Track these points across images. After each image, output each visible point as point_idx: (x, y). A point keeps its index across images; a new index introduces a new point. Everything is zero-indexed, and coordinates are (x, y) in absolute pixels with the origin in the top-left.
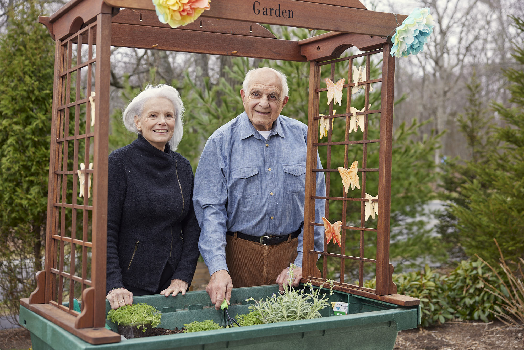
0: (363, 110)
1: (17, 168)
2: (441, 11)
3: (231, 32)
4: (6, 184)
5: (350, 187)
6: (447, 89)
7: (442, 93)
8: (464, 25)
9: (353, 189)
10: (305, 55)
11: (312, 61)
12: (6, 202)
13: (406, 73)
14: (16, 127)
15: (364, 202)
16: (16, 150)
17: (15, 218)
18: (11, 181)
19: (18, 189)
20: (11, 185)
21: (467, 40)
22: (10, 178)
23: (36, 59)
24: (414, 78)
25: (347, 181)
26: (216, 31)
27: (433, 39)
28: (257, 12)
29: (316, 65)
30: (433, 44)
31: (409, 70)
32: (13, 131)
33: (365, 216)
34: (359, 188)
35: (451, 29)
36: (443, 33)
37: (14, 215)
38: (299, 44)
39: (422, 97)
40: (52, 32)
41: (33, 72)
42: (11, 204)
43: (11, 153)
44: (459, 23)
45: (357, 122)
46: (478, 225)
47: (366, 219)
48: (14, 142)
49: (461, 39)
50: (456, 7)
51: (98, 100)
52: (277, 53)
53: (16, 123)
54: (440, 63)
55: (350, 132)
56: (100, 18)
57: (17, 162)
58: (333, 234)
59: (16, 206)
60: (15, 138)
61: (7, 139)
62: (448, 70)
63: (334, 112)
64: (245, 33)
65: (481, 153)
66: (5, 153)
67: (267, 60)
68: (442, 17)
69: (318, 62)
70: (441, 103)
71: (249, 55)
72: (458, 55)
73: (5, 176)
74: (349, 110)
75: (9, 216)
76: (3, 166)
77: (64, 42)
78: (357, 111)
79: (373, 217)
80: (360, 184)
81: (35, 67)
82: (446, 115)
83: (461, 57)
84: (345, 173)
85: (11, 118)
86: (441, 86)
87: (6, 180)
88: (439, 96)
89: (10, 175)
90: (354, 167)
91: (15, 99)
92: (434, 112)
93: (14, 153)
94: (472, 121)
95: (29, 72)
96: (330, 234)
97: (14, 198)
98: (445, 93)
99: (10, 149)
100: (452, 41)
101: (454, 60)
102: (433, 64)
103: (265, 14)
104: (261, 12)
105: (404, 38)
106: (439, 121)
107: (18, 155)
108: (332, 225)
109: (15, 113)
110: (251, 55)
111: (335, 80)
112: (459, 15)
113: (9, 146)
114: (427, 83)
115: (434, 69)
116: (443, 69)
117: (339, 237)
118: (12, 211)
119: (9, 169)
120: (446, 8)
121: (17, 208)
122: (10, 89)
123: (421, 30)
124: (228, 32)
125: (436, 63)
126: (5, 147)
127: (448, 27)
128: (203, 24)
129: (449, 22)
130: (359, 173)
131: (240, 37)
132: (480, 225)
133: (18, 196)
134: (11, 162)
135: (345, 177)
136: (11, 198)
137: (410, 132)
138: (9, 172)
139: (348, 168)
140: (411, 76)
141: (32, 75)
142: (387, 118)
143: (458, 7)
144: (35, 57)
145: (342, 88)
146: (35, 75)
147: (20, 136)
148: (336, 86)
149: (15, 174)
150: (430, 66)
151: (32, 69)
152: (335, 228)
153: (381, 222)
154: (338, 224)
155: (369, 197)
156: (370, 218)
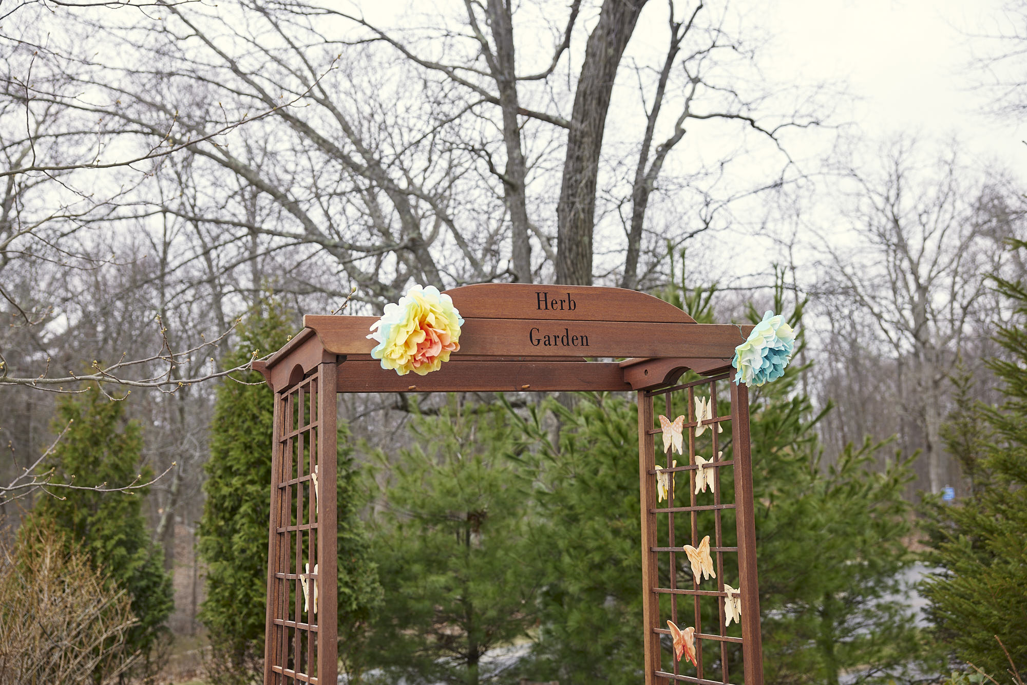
0: (711, 461)
1: (255, 549)
2: (914, 254)
4: (240, 574)
5: (702, 575)
6: (938, 377)
7: (930, 383)
8: (955, 273)
9: (707, 578)
10: (630, 381)
11: (639, 390)
12: (240, 601)
13: (868, 356)
14: (251, 488)
15: (723, 598)
16: (252, 522)
17: (253, 625)
18: (246, 569)
19: (256, 581)
20: (246, 575)
21: (964, 297)
22: (245, 564)
24: (883, 362)
25: (697, 567)
27: (907, 299)
28: (536, 342)
29: (646, 396)
30: (908, 306)
31: (873, 349)
32: (248, 494)
34: (714, 575)
35: (935, 282)
36: (923, 289)
37: (251, 621)
38: (617, 367)
39: (900, 390)
40: (270, 381)
42: (246, 604)
43: (245, 527)
44: (948, 270)
45: (705, 478)
46: (971, 614)
47: (727, 624)
48: (250, 511)
49: (954, 296)
50: (939, 247)
51: (321, 479)
52: (588, 382)
53: (252, 482)
54: (923, 337)
55: (696, 492)
56: (321, 368)
57: (255, 539)
58: (684, 646)
59: (255, 606)
60: (250, 504)
61: (240, 506)
62: (938, 347)
63: (674, 462)
65: (986, 485)
66: (238, 527)
68: (918, 264)
69: (648, 391)
70: (932, 400)
72: (952, 321)
73: (237, 562)
74: (693, 460)
75: (244, 622)
76: (235, 547)
77: (284, 396)
78: (705, 462)
79: (737, 621)
82: (942, 419)
83: (957, 323)
84: (693, 554)
85: (245, 475)
86: (927, 372)
87: (240, 568)
88: (927, 389)
89: (246, 560)
90: (704, 544)
91: (250, 447)
92: (922, 413)
93: (249, 527)
94: (965, 434)
96: (680, 647)
97: (252, 594)
98: (936, 383)
99: (244, 520)
100: (939, 299)
101: (945, 328)
102: (913, 340)
103: (548, 343)
104: (542, 342)
105: (750, 361)
106: (931, 429)
107: (255, 530)
108: (681, 633)
109: (250, 466)
111: (672, 418)
112: (944, 260)
113: (242, 517)
114: (904, 369)
115: (914, 346)
116: (928, 345)
117: (693, 651)
118: (249, 615)
119: (243, 551)
120: (923, 249)
121: (256, 610)
122: (242, 433)
123: (772, 346)
124: (515, 360)
125: (916, 336)
126: (237, 517)
127: (930, 280)
129: (931, 271)
130: (712, 554)
131: (534, 365)
132: (974, 614)
133: (256, 591)
134: (247, 541)
135: (694, 559)
136: (246, 595)
137: (861, 458)
138: (243, 556)
139: (697, 546)
140: (875, 361)
143: (943, 247)
145: (681, 429)
147: (258, 500)
148: (674, 426)
149: (252, 557)
150: (907, 344)
152: (686, 638)
153: (746, 628)
154: (690, 630)
155: (729, 590)
156: (733, 621)
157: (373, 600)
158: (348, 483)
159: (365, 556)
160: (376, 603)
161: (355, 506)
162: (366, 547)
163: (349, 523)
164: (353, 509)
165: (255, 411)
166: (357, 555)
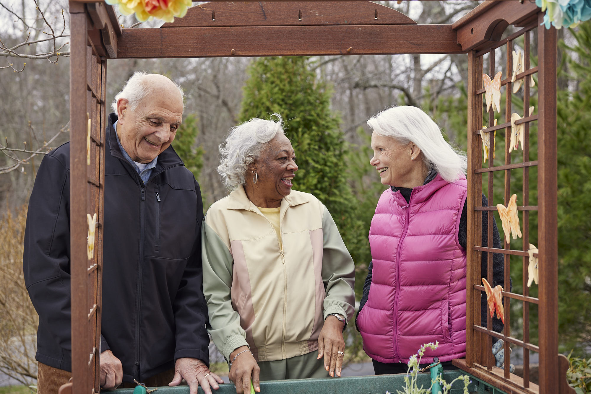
3: (346, 22)
5: (511, 234)
9: (514, 238)
10: (460, 43)
11: (468, 51)
23: (284, 85)
25: (507, 226)
26: (322, 22)
29: (474, 56)
33: (528, 279)
34: (520, 236)
38: (453, 28)
41: (283, 100)
45: (517, 135)
47: (529, 284)
52: (418, 45)
55: (510, 150)
58: (495, 304)
63: (495, 121)
64: (367, 21)
67: (389, 55)
69: (477, 52)
71: (375, 51)
74: (509, 117)
79: (536, 282)
80: (521, 229)
81: (284, 94)
84: (504, 213)
90: (512, 204)
95: (278, 101)
96: (492, 304)
108: (493, 290)
110: (378, 51)
117: (501, 309)
124: (340, 23)
128: (303, 15)
131: (360, 28)
135: (505, 218)
141: (281, 103)
142: (545, 127)
144: (283, 83)
145: (499, 87)
146: (286, 103)
148: (493, 83)
151: (281, 97)
152: (496, 296)
153: (542, 290)
154: (499, 287)
155: (533, 250)
156: (533, 282)
157: (359, 248)
158: (339, 160)
159: (353, 215)
160: (361, 251)
161: (344, 177)
162: (353, 208)
163: (340, 191)
164: (343, 180)
165: (268, 104)
166: (347, 215)
